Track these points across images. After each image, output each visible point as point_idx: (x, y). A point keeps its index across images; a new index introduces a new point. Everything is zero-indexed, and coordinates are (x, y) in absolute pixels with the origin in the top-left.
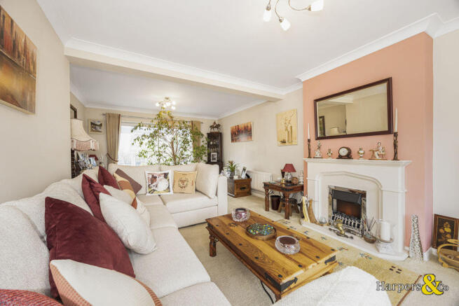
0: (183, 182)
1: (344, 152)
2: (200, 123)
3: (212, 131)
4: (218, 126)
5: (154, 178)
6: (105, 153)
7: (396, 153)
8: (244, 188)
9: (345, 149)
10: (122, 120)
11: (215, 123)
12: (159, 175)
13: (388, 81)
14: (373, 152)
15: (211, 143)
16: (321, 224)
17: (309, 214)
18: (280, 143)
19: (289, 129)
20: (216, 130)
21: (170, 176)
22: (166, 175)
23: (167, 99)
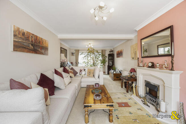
0: (90, 72)
1: (150, 65)
2: (105, 50)
3: (110, 53)
4: (112, 51)
5: (81, 71)
6: (75, 62)
7: (172, 66)
8: (118, 77)
9: (151, 63)
10: (80, 51)
11: (111, 50)
12: (83, 70)
13: (171, 28)
14: (162, 65)
15: (110, 58)
16: (140, 97)
17: (136, 92)
18: (132, 59)
19: (135, 53)
20: (112, 53)
21: (86, 70)
22: (85, 70)
23: (90, 44)
